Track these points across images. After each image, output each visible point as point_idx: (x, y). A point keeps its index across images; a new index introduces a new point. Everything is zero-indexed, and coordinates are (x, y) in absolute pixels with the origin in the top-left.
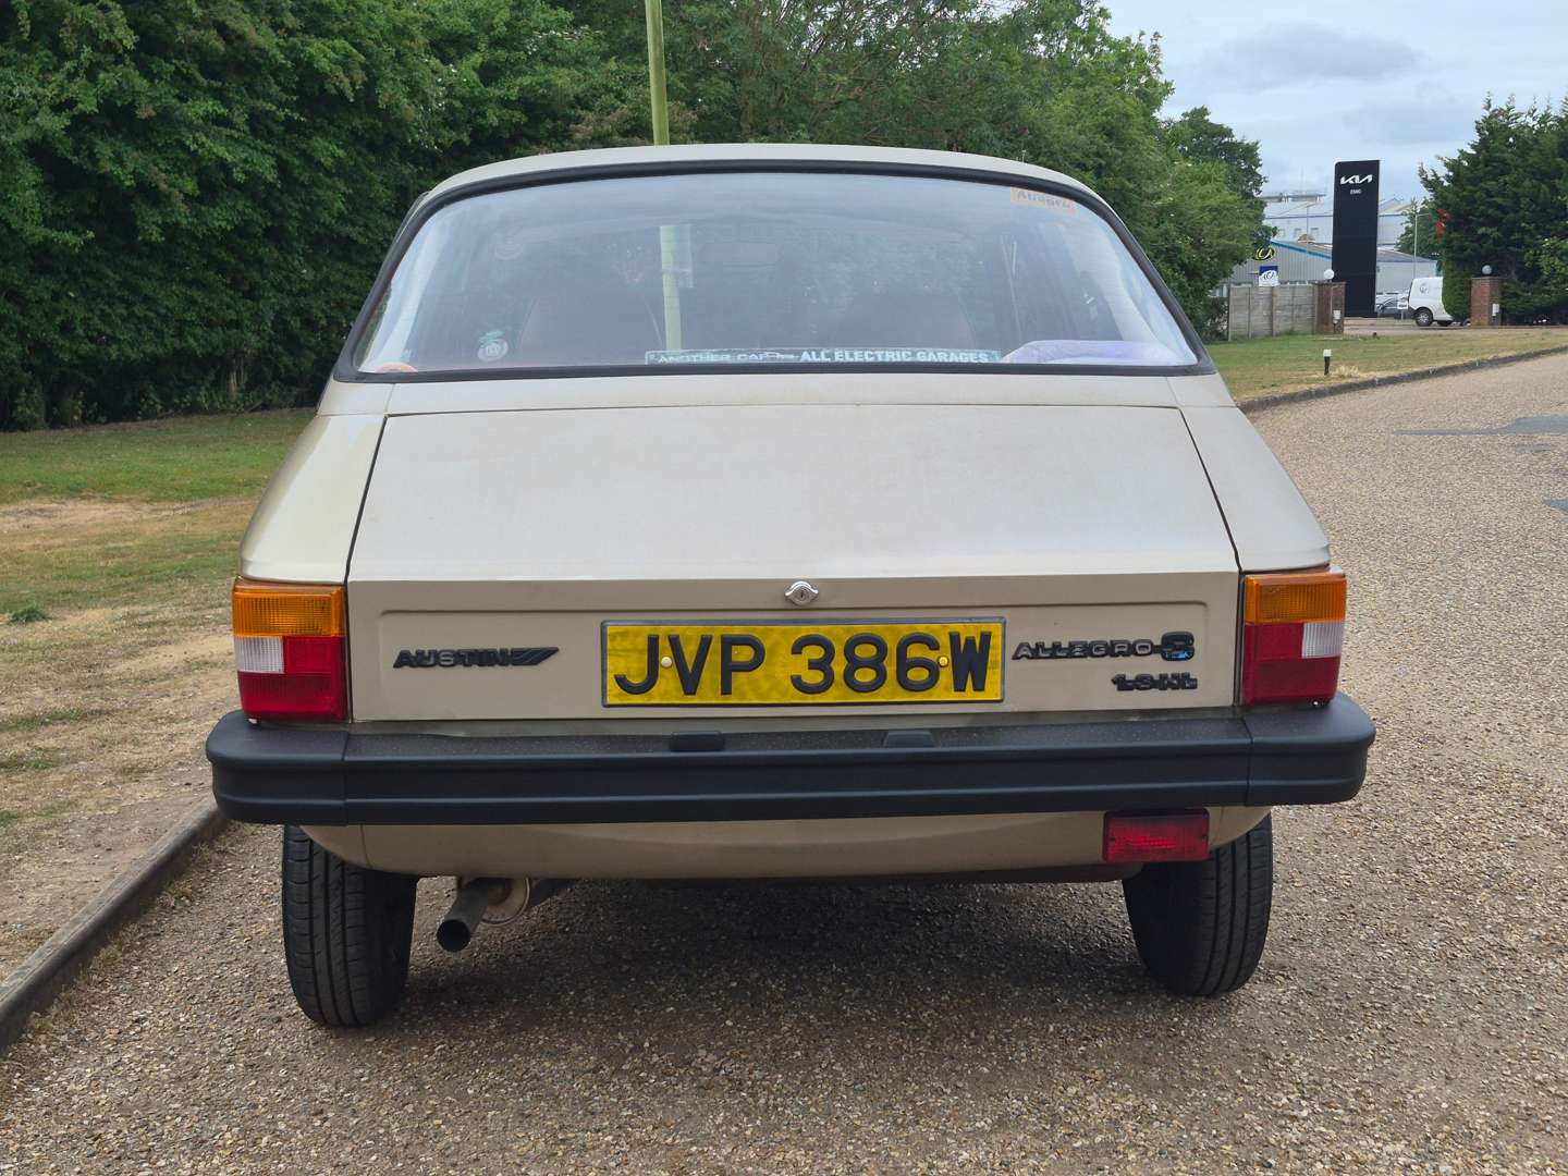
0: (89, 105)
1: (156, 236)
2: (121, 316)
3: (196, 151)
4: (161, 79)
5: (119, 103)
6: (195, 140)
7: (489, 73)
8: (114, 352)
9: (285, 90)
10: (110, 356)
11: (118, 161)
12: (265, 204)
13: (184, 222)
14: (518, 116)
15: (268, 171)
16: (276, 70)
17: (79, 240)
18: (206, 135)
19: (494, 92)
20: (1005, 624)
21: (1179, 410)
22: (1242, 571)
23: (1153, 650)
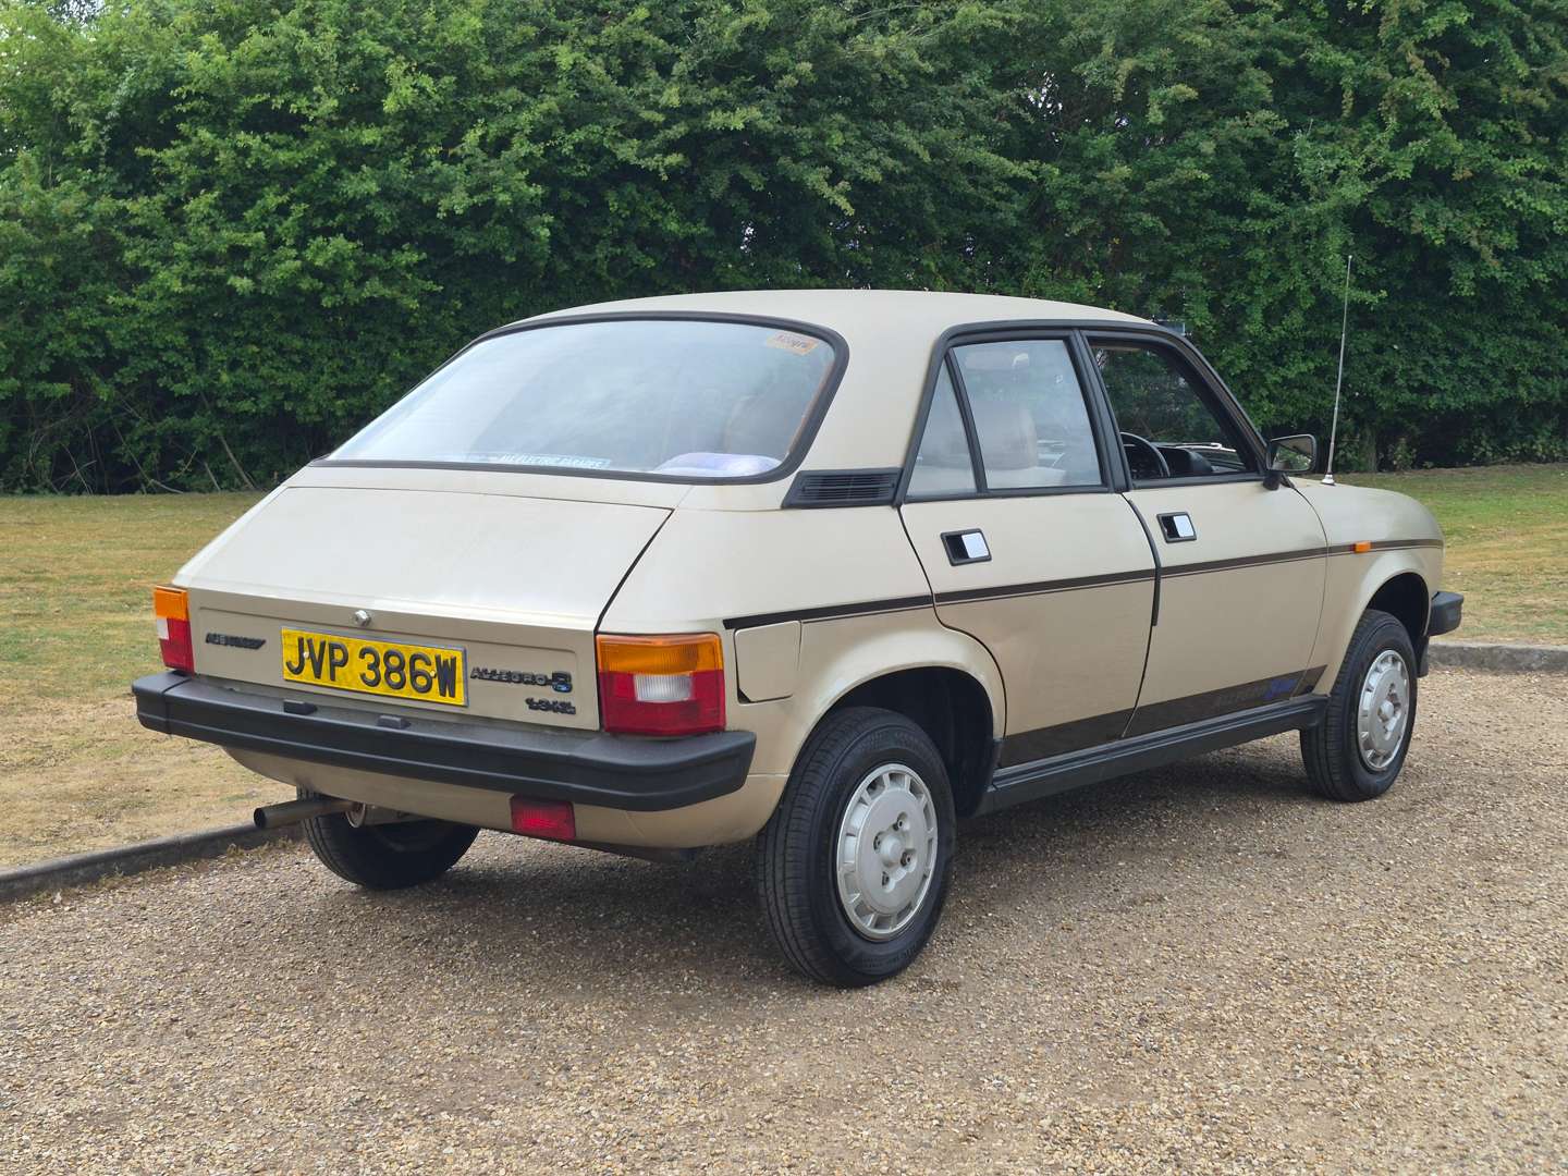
0: (1403, 170)
1: (1467, 290)
2: (1443, 366)
3: (1511, 206)
4: (1484, 141)
5: (1437, 167)
6: (1513, 196)
8: (1433, 401)
10: (1428, 405)
11: (1430, 222)
13: (1498, 276)
17: (1374, 299)
18: (1530, 192)
20: (465, 653)
21: (673, 510)
22: (596, 632)
23: (547, 682)
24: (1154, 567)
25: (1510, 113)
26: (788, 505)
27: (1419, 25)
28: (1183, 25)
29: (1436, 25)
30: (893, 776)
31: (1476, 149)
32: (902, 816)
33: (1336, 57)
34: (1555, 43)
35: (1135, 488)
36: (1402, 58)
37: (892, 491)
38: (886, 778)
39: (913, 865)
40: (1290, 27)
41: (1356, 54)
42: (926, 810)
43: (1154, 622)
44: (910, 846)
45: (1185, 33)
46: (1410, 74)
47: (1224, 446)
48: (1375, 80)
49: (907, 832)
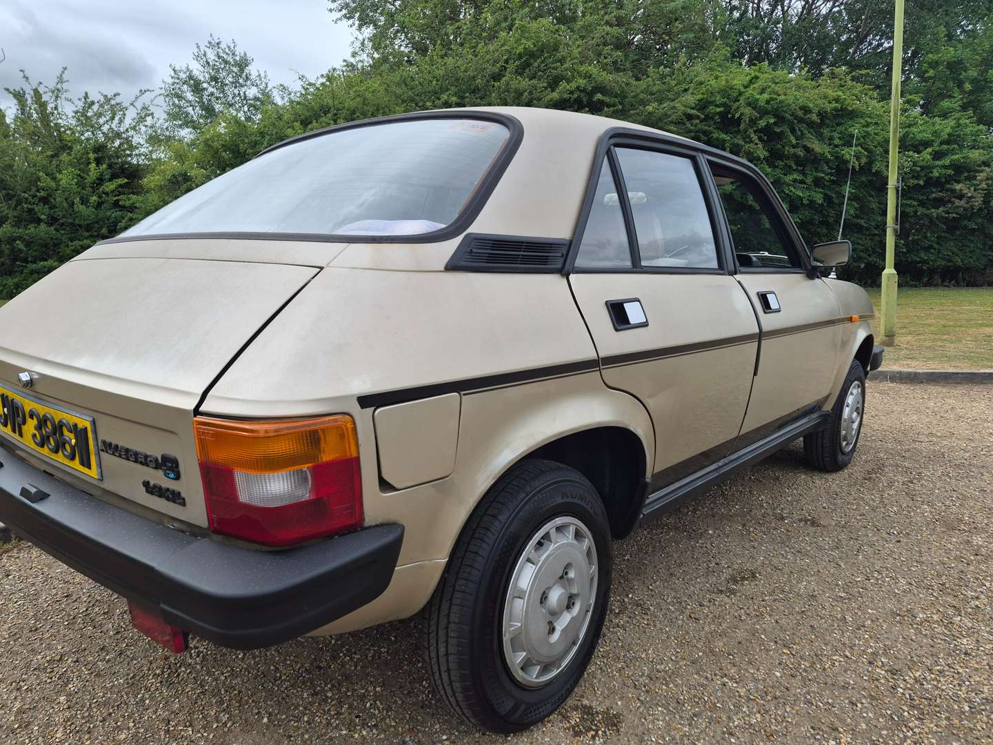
7: (937, 156)
9: (830, 168)
12: (821, 212)
14: (950, 172)
15: (819, 199)
16: (827, 162)
18: (794, 188)
19: (937, 163)
20: (94, 423)
21: (322, 268)
22: (196, 411)
23: (157, 466)
24: (758, 331)
25: (788, 158)
26: (453, 266)
27: (755, 124)
28: (666, 123)
29: (762, 123)
30: (559, 529)
31: (775, 171)
32: (568, 566)
33: (723, 136)
34: (806, 132)
35: (741, 273)
36: (749, 136)
37: (561, 261)
38: (553, 532)
39: (576, 609)
40: (705, 125)
41: (731, 135)
42: (589, 553)
43: (755, 374)
44: (575, 591)
45: (667, 126)
46: (752, 142)
47: (769, 253)
48: (738, 145)
49: (572, 579)
